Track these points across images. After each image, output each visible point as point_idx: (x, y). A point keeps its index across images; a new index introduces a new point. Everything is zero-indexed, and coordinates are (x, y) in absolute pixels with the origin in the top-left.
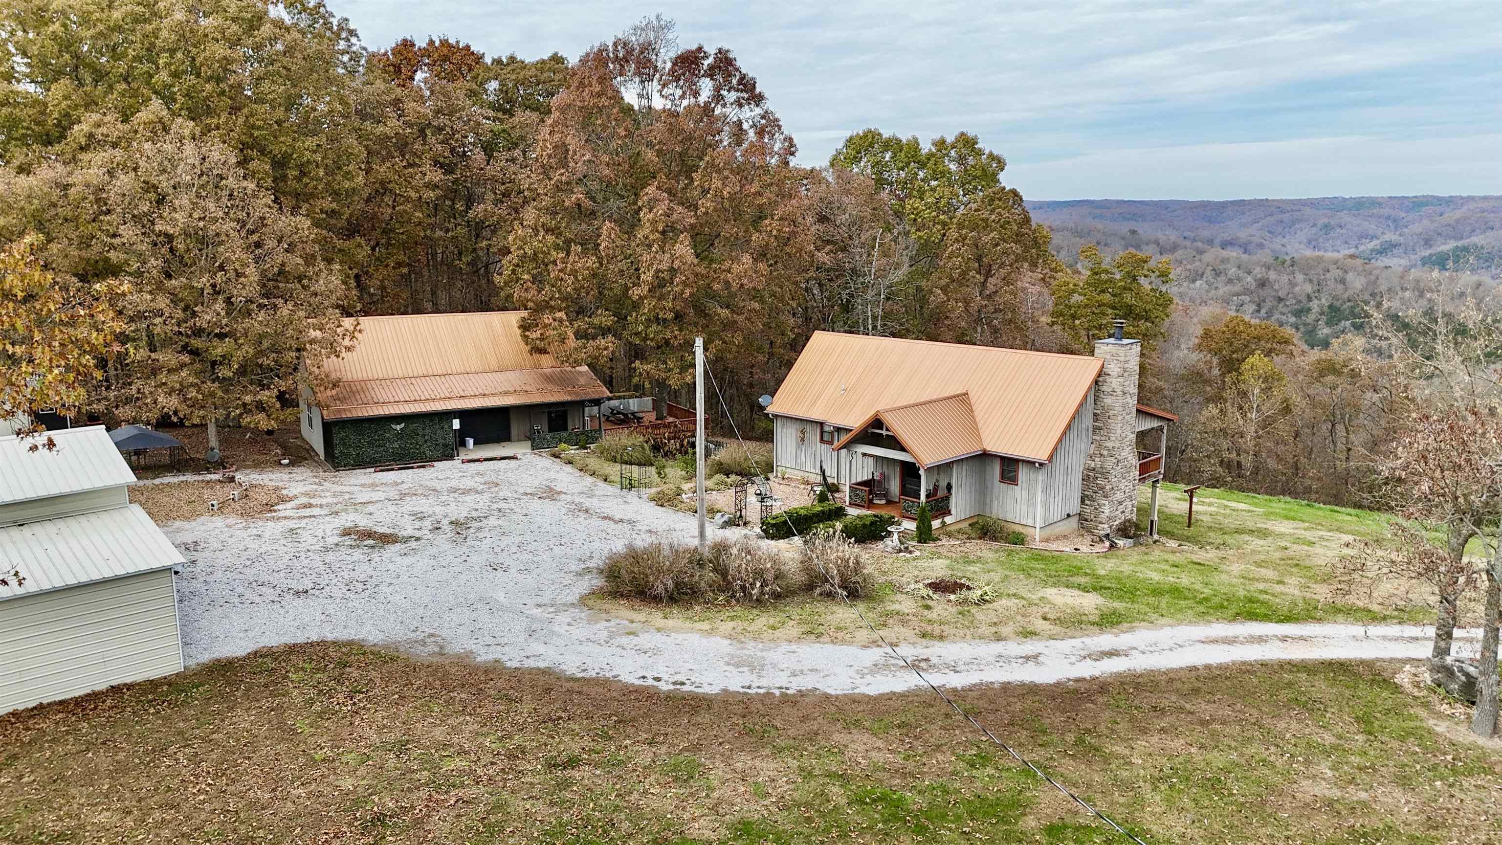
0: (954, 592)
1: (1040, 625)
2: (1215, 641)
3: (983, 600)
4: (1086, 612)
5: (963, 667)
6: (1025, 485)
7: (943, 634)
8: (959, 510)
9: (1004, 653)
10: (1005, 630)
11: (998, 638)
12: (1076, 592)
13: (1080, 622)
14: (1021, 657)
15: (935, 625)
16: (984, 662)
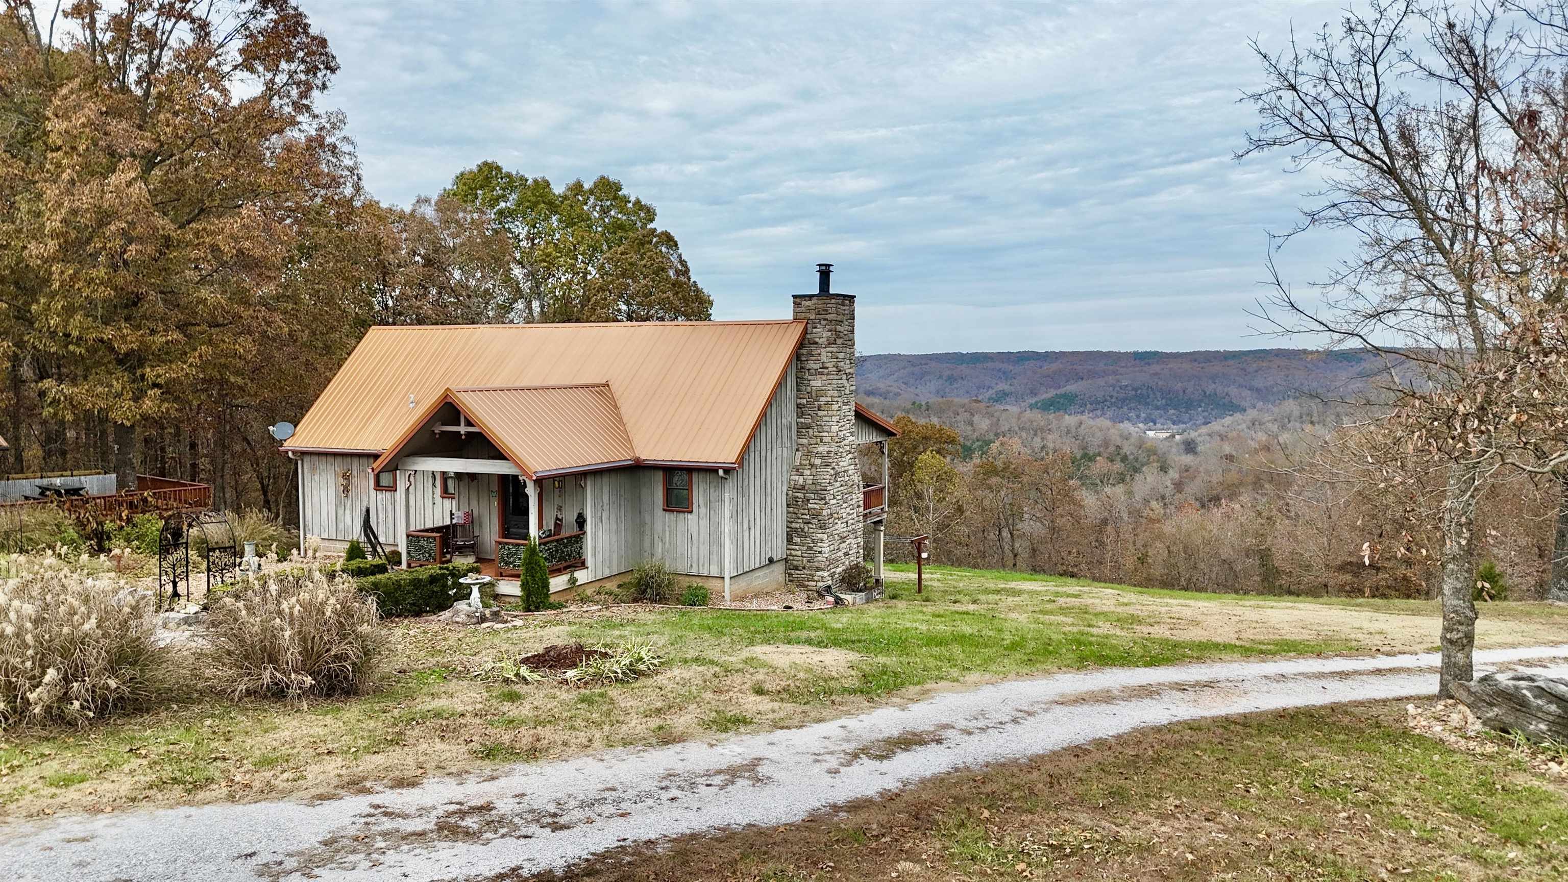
0: (574, 665)
1: (752, 704)
2: (1080, 700)
3: (634, 673)
4: (834, 674)
5: (577, 814)
6: (703, 510)
7: (538, 745)
8: (599, 557)
9: (679, 767)
10: (680, 722)
11: (666, 738)
12: (807, 649)
13: (829, 692)
14: (719, 772)
15: (523, 729)
16: (631, 793)
